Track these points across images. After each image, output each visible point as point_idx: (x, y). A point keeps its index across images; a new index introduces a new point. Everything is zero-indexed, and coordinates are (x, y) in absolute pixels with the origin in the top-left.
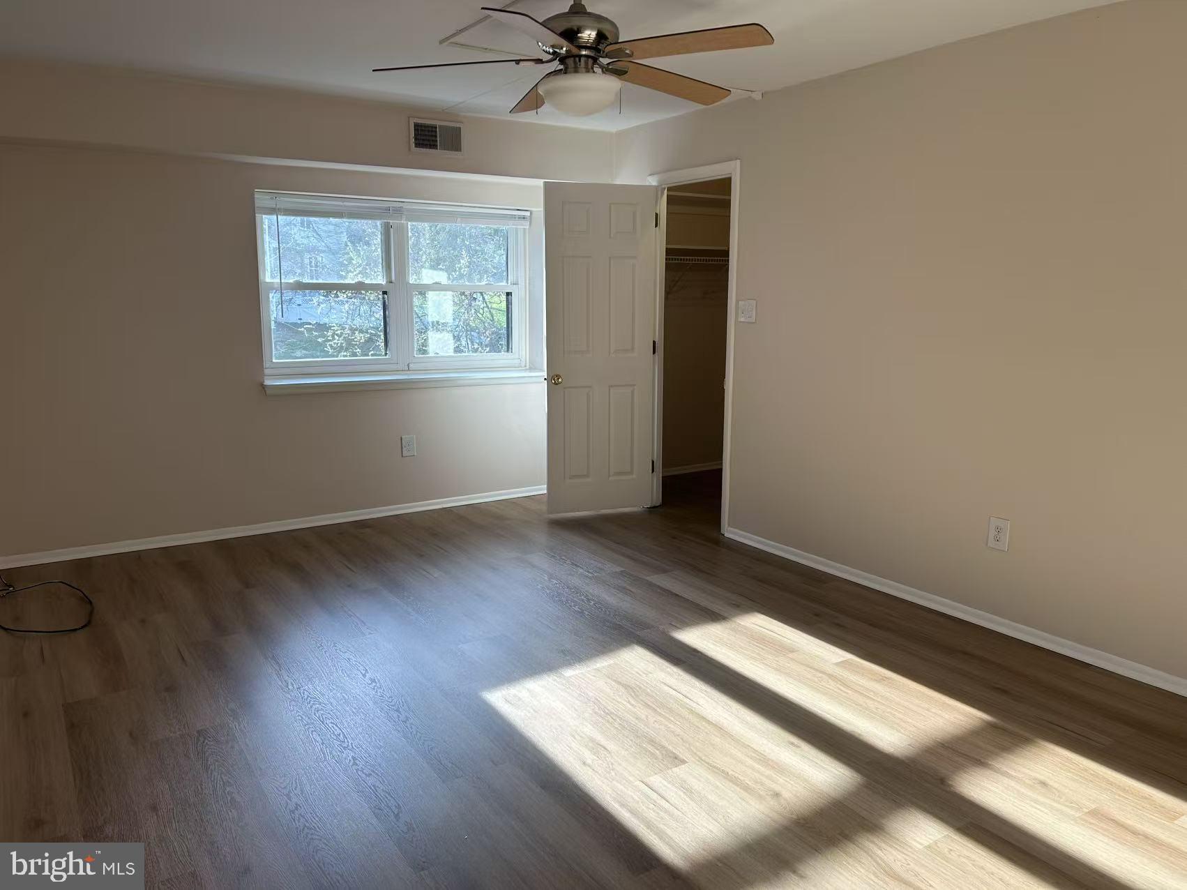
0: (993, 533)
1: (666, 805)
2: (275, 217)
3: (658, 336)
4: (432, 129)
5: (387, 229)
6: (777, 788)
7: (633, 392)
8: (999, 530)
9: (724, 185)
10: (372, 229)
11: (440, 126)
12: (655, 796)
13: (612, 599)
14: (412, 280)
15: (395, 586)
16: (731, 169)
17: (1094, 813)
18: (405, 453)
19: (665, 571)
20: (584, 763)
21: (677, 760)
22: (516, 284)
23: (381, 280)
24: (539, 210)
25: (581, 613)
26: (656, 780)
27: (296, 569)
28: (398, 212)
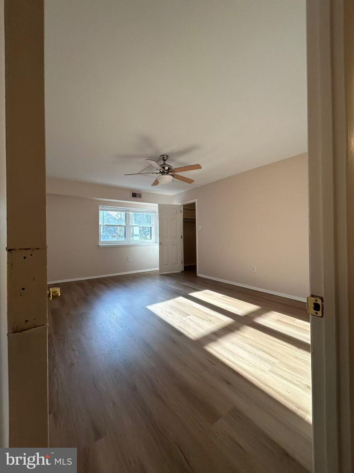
0: (252, 269)
1: (186, 323)
2: (103, 211)
3: (182, 235)
4: (136, 194)
5: (126, 214)
6: (210, 319)
7: (177, 246)
8: (253, 268)
9: (194, 204)
10: (123, 214)
11: (138, 193)
12: (184, 321)
13: (174, 287)
14: (131, 224)
15: (125, 286)
16: (196, 201)
17: (278, 320)
18: (129, 261)
19: (185, 282)
20: (168, 316)
21: (188, 315)
22: (152, 225)
23: (124, 224)
24: (157, 210)
25: (167, 290)
26: (184, 319)
27: (105, 284)
28: (128, 211)
